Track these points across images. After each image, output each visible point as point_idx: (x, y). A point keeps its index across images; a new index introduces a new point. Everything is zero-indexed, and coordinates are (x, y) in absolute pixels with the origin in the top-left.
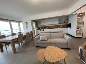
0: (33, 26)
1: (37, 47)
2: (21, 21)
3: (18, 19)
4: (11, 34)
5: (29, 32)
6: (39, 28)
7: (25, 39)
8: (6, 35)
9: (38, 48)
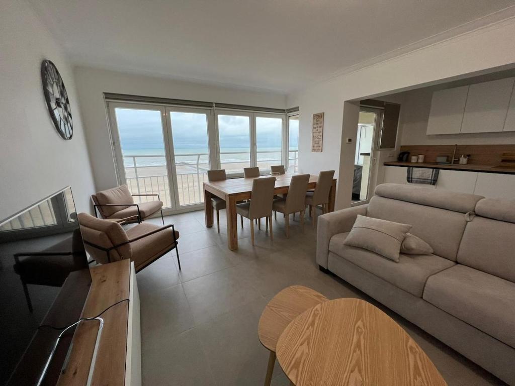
0: (349, 141)
1: (322, 269)
2: (296, 109)
3: (286, 97)
4: (243, 171)
5: (308, 176)
6: (404, 158)
7: (282, 206)
8: (227, 172)
9: (328, 278)
